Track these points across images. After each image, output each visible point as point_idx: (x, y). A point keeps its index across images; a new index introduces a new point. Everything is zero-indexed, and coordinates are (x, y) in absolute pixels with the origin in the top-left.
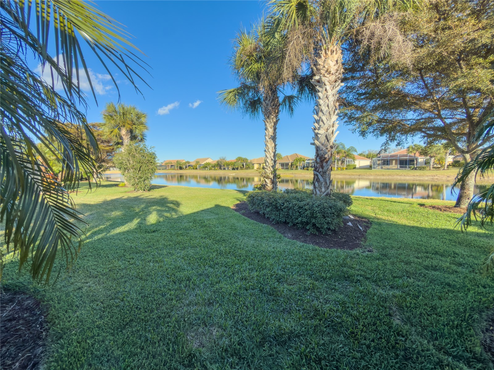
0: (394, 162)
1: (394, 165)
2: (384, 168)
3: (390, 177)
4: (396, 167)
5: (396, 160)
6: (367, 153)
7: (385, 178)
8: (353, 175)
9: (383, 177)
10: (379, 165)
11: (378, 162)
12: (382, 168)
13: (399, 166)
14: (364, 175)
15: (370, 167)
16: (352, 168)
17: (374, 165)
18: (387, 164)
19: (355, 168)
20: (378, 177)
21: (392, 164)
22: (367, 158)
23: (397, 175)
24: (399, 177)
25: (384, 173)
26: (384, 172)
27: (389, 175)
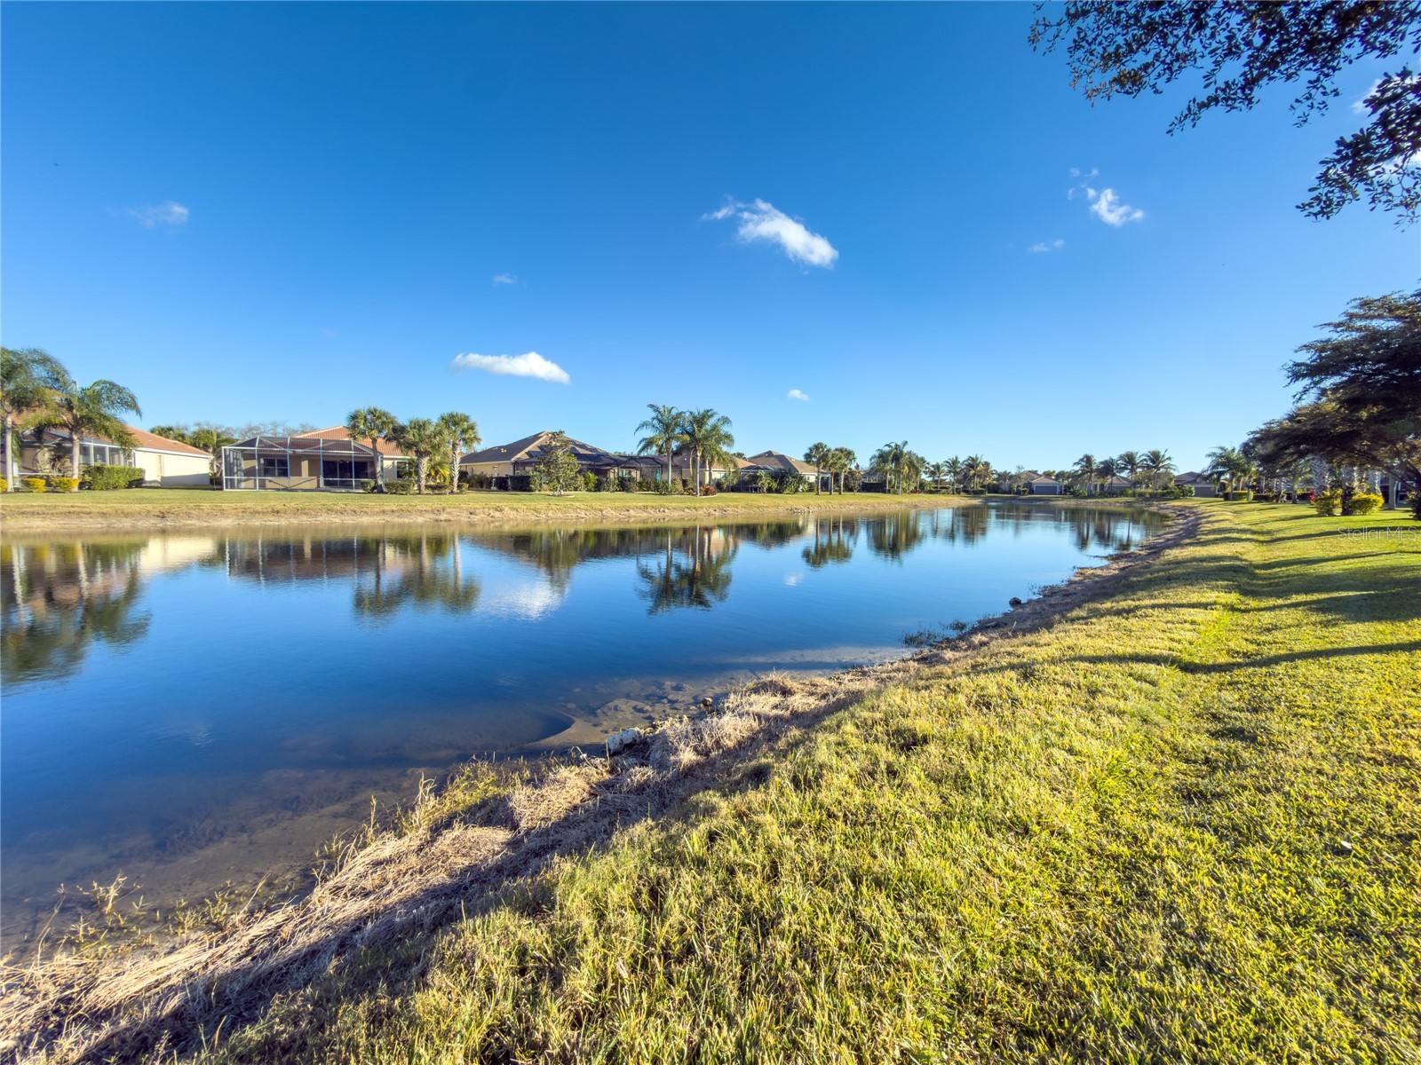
0: (305, 465)
1: (305, 478)
2: (268, 485)
3: (304, 518)
4: (313, 484)
5: (313, 460)
6: (194, 429)
7: (283, 522)
8: (126, 515)
9: (274, 522)
10: (249, 473)
11: (245, 465)
12: (263, 486)
13: (322, 480)
14: (189, 516)
15: (214, 483)
16: (122, 482)
17: (230, 471)
18: (284, 473)
19: (137, 482)
20: (256, 522)
21: (299, 473)
22: (194, 445)
23: (329, 510)
24: (336, 520)
25: (280, 507)
26: (274, 499)
27: (297, 512)
